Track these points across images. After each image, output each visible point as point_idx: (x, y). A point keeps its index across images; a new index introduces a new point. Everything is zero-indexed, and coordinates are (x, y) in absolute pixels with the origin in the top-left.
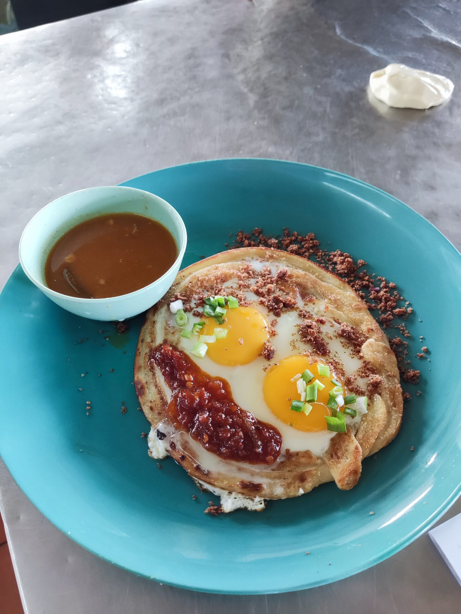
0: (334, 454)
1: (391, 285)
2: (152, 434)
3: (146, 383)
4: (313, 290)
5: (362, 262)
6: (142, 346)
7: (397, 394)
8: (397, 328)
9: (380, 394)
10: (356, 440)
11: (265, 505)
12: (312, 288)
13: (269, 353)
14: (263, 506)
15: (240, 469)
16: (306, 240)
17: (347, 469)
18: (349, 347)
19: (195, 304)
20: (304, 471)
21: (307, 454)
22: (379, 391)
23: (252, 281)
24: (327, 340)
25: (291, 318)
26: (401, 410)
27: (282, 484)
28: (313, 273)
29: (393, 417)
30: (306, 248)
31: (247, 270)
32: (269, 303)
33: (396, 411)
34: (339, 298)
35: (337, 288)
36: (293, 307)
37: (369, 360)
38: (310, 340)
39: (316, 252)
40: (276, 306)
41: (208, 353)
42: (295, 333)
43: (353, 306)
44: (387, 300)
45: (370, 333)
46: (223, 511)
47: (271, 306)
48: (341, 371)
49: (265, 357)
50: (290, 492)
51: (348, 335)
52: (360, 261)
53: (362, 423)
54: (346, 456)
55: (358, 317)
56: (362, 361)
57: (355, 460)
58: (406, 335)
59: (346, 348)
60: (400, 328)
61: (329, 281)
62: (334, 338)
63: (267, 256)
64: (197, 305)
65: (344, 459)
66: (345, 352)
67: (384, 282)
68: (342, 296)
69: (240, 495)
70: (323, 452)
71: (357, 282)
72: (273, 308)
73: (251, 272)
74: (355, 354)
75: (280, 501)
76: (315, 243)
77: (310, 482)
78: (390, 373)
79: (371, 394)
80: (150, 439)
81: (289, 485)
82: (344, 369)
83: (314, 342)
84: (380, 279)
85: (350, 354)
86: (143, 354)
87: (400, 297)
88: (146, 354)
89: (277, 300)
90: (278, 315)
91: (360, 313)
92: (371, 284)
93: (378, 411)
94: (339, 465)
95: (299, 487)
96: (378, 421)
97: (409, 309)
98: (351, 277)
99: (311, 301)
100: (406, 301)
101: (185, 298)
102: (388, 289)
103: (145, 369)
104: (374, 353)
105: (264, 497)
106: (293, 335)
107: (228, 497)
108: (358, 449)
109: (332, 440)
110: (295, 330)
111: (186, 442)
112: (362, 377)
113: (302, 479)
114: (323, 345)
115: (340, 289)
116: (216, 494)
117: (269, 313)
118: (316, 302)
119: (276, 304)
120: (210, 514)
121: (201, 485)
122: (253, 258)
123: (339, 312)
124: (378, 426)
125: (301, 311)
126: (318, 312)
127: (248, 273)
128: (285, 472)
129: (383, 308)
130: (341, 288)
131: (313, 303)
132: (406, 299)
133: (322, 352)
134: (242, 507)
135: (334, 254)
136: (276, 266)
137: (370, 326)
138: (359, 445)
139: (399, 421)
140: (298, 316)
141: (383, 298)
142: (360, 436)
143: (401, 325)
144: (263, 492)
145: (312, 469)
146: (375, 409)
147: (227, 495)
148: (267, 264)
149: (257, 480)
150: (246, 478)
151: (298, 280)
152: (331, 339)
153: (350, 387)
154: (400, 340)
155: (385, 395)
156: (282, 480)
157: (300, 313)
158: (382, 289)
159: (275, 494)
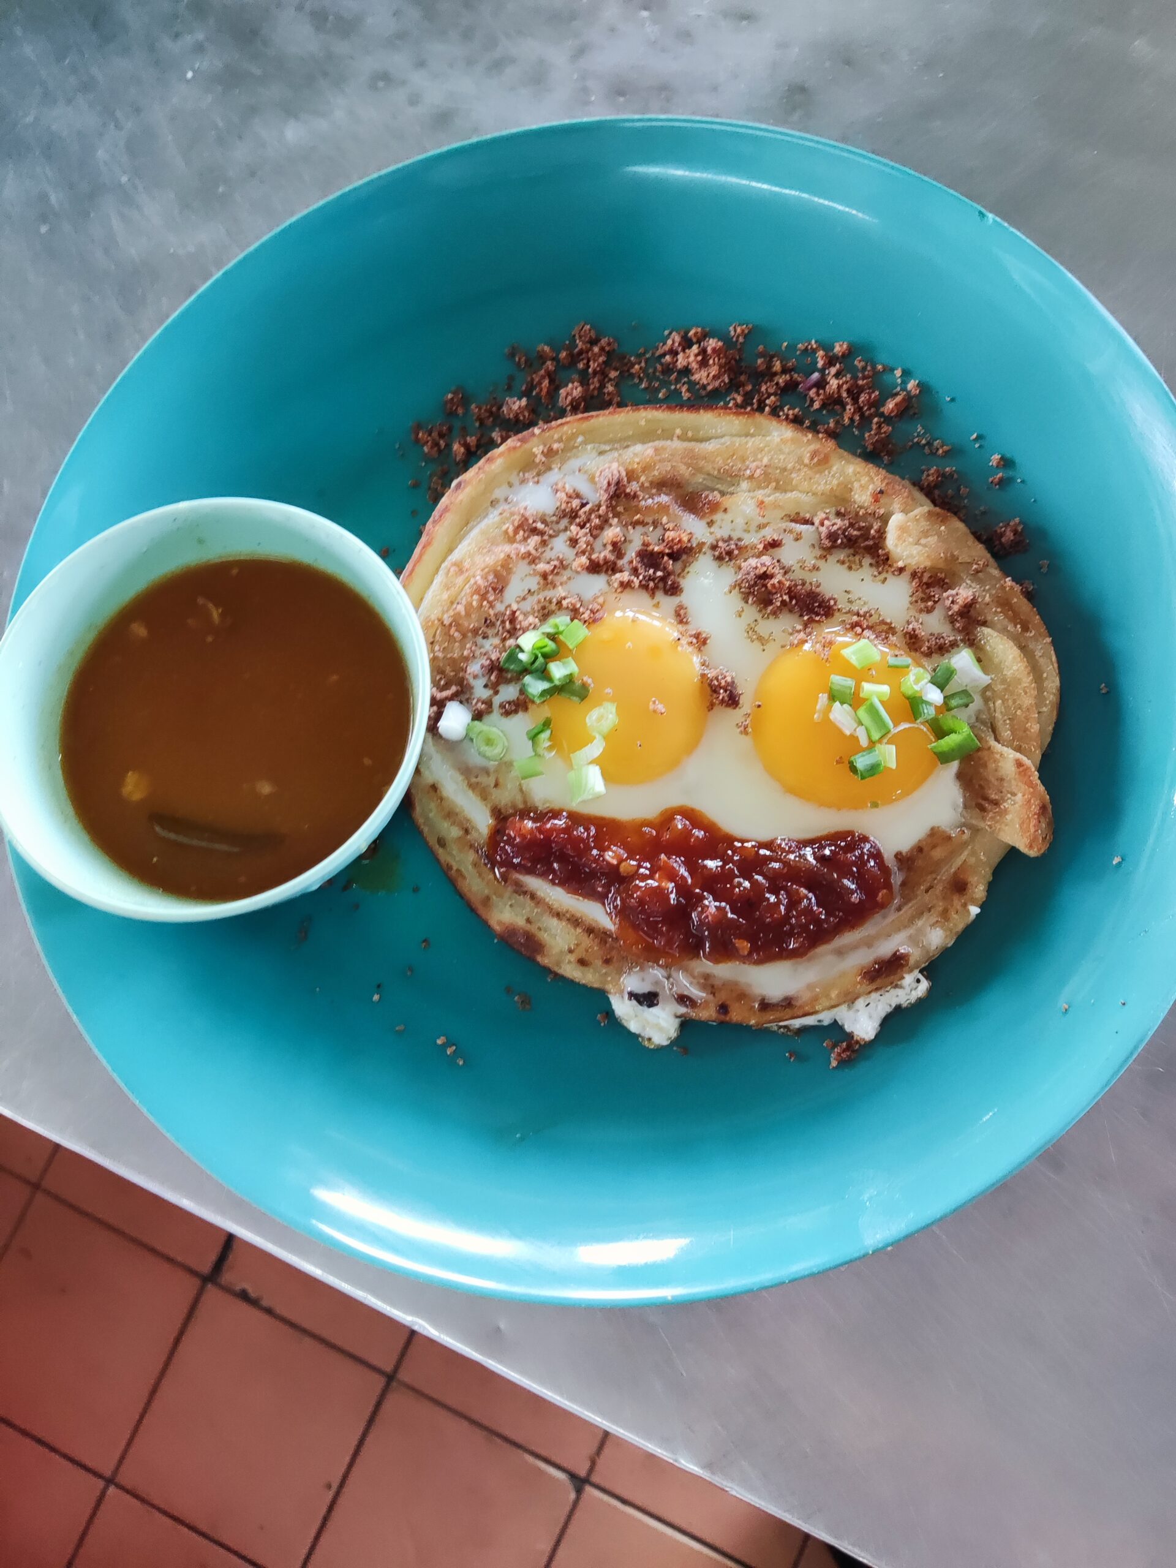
0: (983, 802)
1: (838, 349)
2: (623, 1008)
3: (528, 921)
4: (700, 479)
5: (743, 331)
6: (450, 854)
7: (1015, 600)
8: (911, 447)
9: (984, 623)
10: (1005, 749)
11: (927, 978)
12: (694, 474)
13: (728, 692)
14: (925, 985)
15: (840, 953)
16: (581, 352)
17: (1028, 816)
18: (860, 562)
19: (486, 686)
20: (953, 870)
21: (936, 837)
22: (979, 618)
23: (560, 547)
24: (813, 578)
25: (706, 577)
26: (1043, 629)
27: (931, 923)
28: (668, 435)
29: (1038, 654)
30: (595, 373)
31: (527, 528)
32: (641, 577)
33: (1035, 639)
34: (765, 461)
35: (744, 440)
36: (691, 549)
37: (922, 566)
38: (783, 602)
39: (626, 368)
40: (659, 574)
41: (606, 777)
42: (742, 608)
43: (807, 461)
44: (854, 393)
45: (882, 501)
46: (862, 1043)
47: (649, 579)
48: (885, 627)
49: (728, 705)
50: (955, 925)
51: (845, 536)
52: (735, 331)
53: (992, 705)
54: (1008, 792)
55: (835, 482)
56: (906, 575)
57: (1032, 788)
58: (940, 451)
59: (858, 569)
60: (918, 443)
61: (714, 431)
62: (821, 563)
63: (540, 458)
64: (494, 687)
65: (1009, 799)
66: (863, 580)
67: (821, 353)
68: (769, 452)
69: (874, 995)
70: (960, 810)
71: (763, 389)
72: (656, 581)
73: (540, 526)
74: (883, 569)
75: (946, 954)
76: (607, 349)
77: (978, 883)
78: (975, 566)
79: (968, 634)
80: (625, 1018)
81: (945, 914)
82: (888, 621)
83: (794, 602)
84: (806, 349)
85: (875, 576)
86: (468, 870)
87: (874, 368)
88: (475, 865)
89: (649, 558)
90: (674, 590)
91: (831, 467)
92: (796, 376)
93: (1005, 662)
94: (1007, 817)
95: (965, 905)
96: (1019, 681)
97: (911, 385)
98: (743, 385)
99: (714, 507)
100: (892, 370)
101: (454, 689)
102: (840, 363)
103: (501, 896)
104: (920, 544)
105: (917, 968)
106: (740, 616)
107: (851, 1013)
108: (1023, 766)
109: (960, 776)
110: (735, 601)
111: (707, 977)
112: (929, 611)
113: (959, 886)
114: (813, 596)
115: (752, 436)
116: (826, 1023)
117: (653, 598)
118: (727, 501)
119: (656, 567)
120: (843, 1063)
121: (785, 1027)
122: (510, 485)
123: (789, 495)
124: (1026, 693)
125: (714, 547)
126: (747, 523)
127: (534, 531)
128: (922, 897)
129: (857, 418)
130: (752, 431)
131: (723, 509)
132: (891, 363)
133: (822, 612)
134: (889, 1010)
135: (667, 348)
136: (580, 470)
137: (871, 487)
138: (1018, 755)
139: (1053, 652)
140: (715, 564)
141: (845, 395)
142: (1006, 734)
143: (916, 434)
144: (912, 961)
145: (963, 857)
146: (996, 660)
147: (848, 1010)
148: (554, 476)
149: (885, 949)
150: (863, 958)
151: (654, 476)
152: (818, 569)
153: (924, 649)
154: (937, 471)
155: (996, 618)
156: (926, 915)
157: (717, 553)
158: (827, 372)
159: (933, 948)
